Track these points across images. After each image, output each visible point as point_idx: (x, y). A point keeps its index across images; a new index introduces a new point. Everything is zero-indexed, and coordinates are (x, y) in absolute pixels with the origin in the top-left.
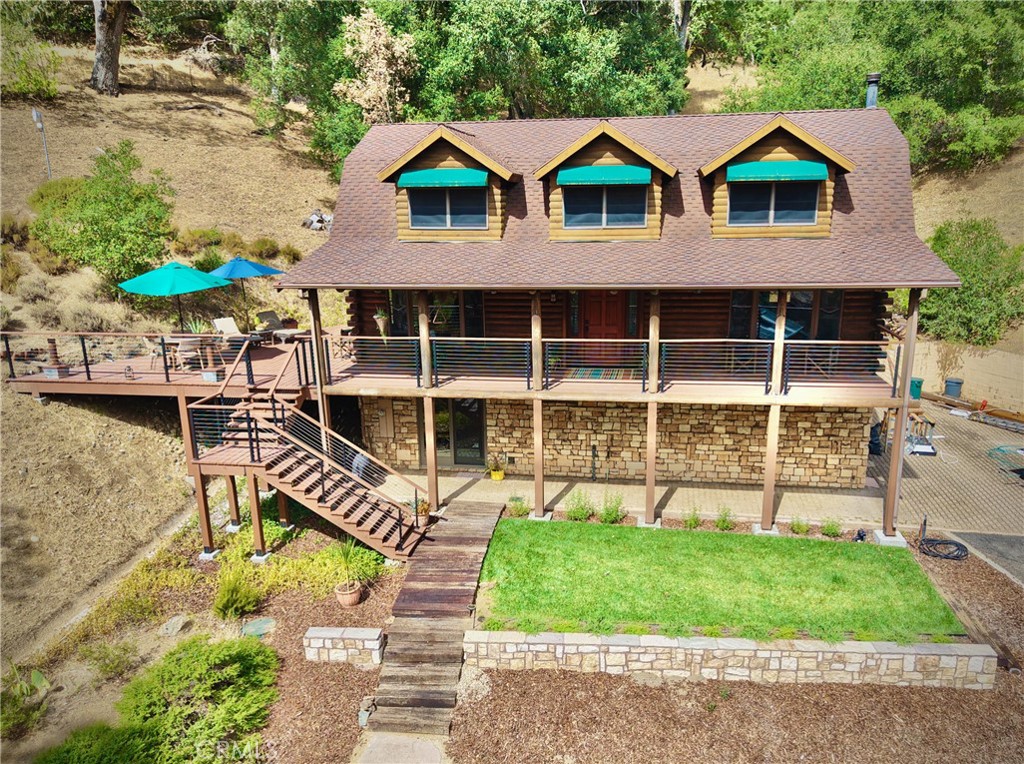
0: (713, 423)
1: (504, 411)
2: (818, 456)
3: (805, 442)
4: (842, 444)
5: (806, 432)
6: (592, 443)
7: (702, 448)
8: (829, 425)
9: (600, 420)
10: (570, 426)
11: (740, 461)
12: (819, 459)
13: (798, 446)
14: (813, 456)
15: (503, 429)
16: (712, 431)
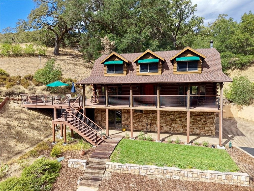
0: (175, 118)
1: (126, 114)
2: (202, 127)
3: (199, 123)
4: (208, 124)
5: (199, 121)
6: (147, 122)
7: (173, 125)
8: (204, 119)
9: (148, 117)
10: (141, 118)
11: (183, 128)
12: (202, 128)
13: (197, 124)
14: (201, 127)
15: (126, 118)
16: (175, 120)
